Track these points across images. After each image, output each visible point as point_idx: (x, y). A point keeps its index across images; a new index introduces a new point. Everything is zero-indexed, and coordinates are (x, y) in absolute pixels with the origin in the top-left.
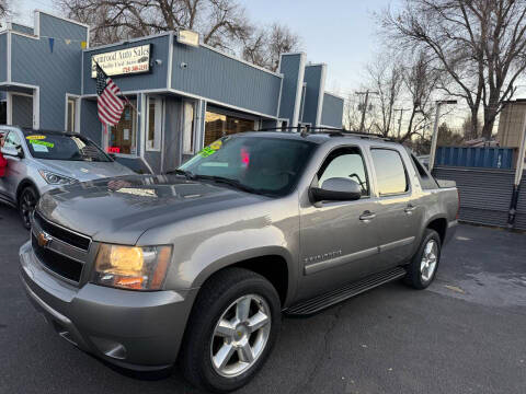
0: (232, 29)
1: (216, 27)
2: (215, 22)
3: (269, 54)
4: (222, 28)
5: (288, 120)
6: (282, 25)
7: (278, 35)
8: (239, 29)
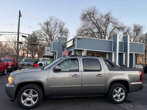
0: (119, 29)
1: (114, 29)
2: (113, 28)
3: (133, 33)
4: (115, 29)
5: (115, 52)
6: (137, 24)
7: (135, 27)
8: (121, 28)
